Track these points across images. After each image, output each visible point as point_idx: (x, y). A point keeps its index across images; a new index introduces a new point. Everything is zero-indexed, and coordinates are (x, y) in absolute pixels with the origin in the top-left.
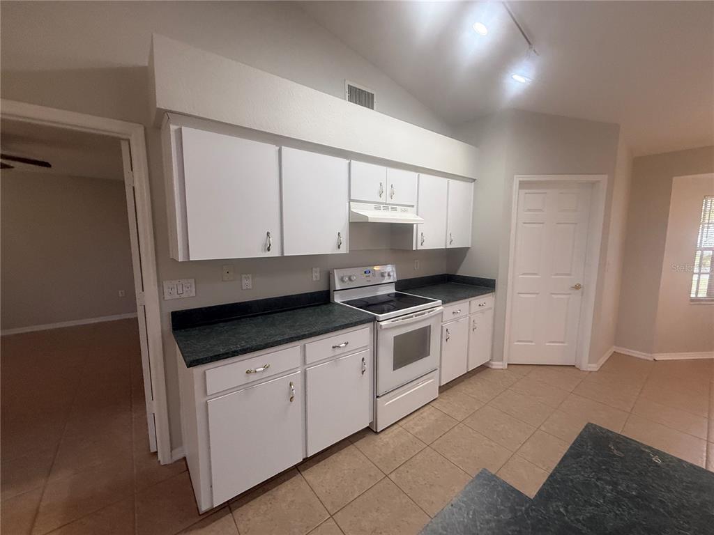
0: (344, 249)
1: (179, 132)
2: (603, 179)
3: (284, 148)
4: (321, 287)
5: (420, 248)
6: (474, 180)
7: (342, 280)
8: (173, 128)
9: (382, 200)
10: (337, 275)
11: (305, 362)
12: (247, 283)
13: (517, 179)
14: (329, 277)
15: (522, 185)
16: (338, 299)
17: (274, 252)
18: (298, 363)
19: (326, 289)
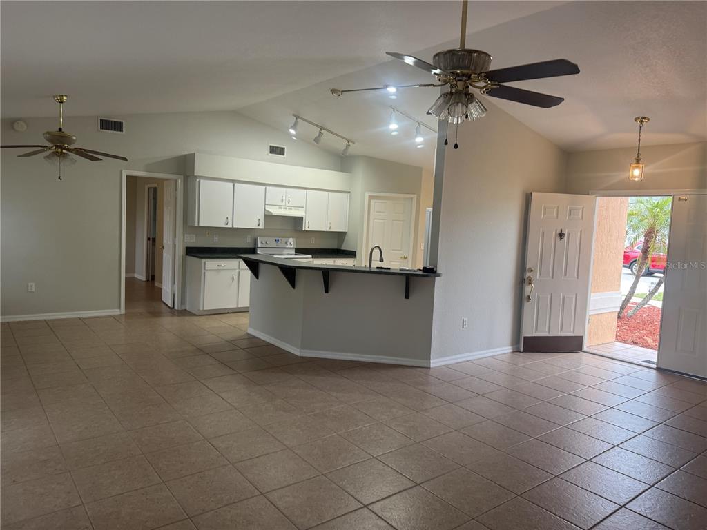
0: (262, 227)
1: (199, 181)
2: (414, 196)
3: (235, 185)
4: (251, 246)
5: (307, 229)
6: (349, 192)
7: (262, 243)
8: (198, 180)
9: (284, 204)
10: (259, 240)
11: (239, 268)
12: (216, 239)
13: (367, 195)
14: (255, 241)
15: (371, 197)
16: (259, 251)
17: (230, 226)
18: (236, 267)
19: (253, 247)
